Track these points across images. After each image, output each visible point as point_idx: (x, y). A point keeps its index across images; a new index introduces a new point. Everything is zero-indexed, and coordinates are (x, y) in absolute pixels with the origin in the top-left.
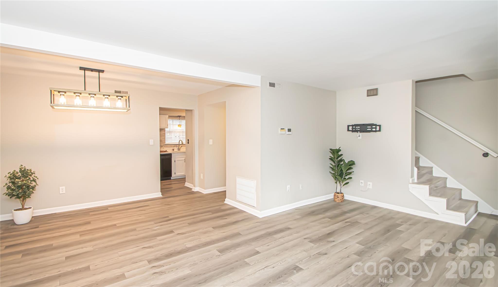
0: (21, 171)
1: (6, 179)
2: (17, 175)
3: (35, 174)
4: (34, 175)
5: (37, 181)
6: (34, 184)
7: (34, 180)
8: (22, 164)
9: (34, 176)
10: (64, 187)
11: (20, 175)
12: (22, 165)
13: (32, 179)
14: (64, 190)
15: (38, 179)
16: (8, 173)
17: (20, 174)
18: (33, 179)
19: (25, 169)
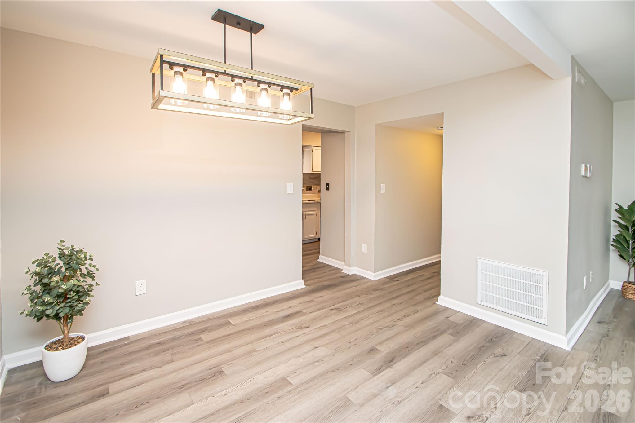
0: (62, 256)
1: (29, 276)
2: (53, 265)
3: (91, 259)
4: (88, 262)
5: (96, 275)
6: (89, 281)
7: (91, 275)
8: (62, 239)
9: (90, 265)
10: (144, 281)
11: (58, 264)
12: (62, 241)
13: (85, 272)
14: (144, 287)
15: (97, 270)
16: (34, 263)
17: (58, 261)
18: (88, 273)
19: (72, 251)
